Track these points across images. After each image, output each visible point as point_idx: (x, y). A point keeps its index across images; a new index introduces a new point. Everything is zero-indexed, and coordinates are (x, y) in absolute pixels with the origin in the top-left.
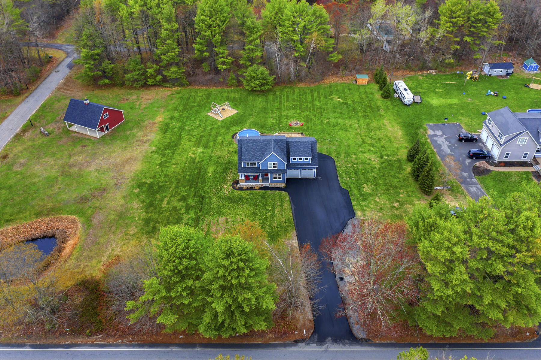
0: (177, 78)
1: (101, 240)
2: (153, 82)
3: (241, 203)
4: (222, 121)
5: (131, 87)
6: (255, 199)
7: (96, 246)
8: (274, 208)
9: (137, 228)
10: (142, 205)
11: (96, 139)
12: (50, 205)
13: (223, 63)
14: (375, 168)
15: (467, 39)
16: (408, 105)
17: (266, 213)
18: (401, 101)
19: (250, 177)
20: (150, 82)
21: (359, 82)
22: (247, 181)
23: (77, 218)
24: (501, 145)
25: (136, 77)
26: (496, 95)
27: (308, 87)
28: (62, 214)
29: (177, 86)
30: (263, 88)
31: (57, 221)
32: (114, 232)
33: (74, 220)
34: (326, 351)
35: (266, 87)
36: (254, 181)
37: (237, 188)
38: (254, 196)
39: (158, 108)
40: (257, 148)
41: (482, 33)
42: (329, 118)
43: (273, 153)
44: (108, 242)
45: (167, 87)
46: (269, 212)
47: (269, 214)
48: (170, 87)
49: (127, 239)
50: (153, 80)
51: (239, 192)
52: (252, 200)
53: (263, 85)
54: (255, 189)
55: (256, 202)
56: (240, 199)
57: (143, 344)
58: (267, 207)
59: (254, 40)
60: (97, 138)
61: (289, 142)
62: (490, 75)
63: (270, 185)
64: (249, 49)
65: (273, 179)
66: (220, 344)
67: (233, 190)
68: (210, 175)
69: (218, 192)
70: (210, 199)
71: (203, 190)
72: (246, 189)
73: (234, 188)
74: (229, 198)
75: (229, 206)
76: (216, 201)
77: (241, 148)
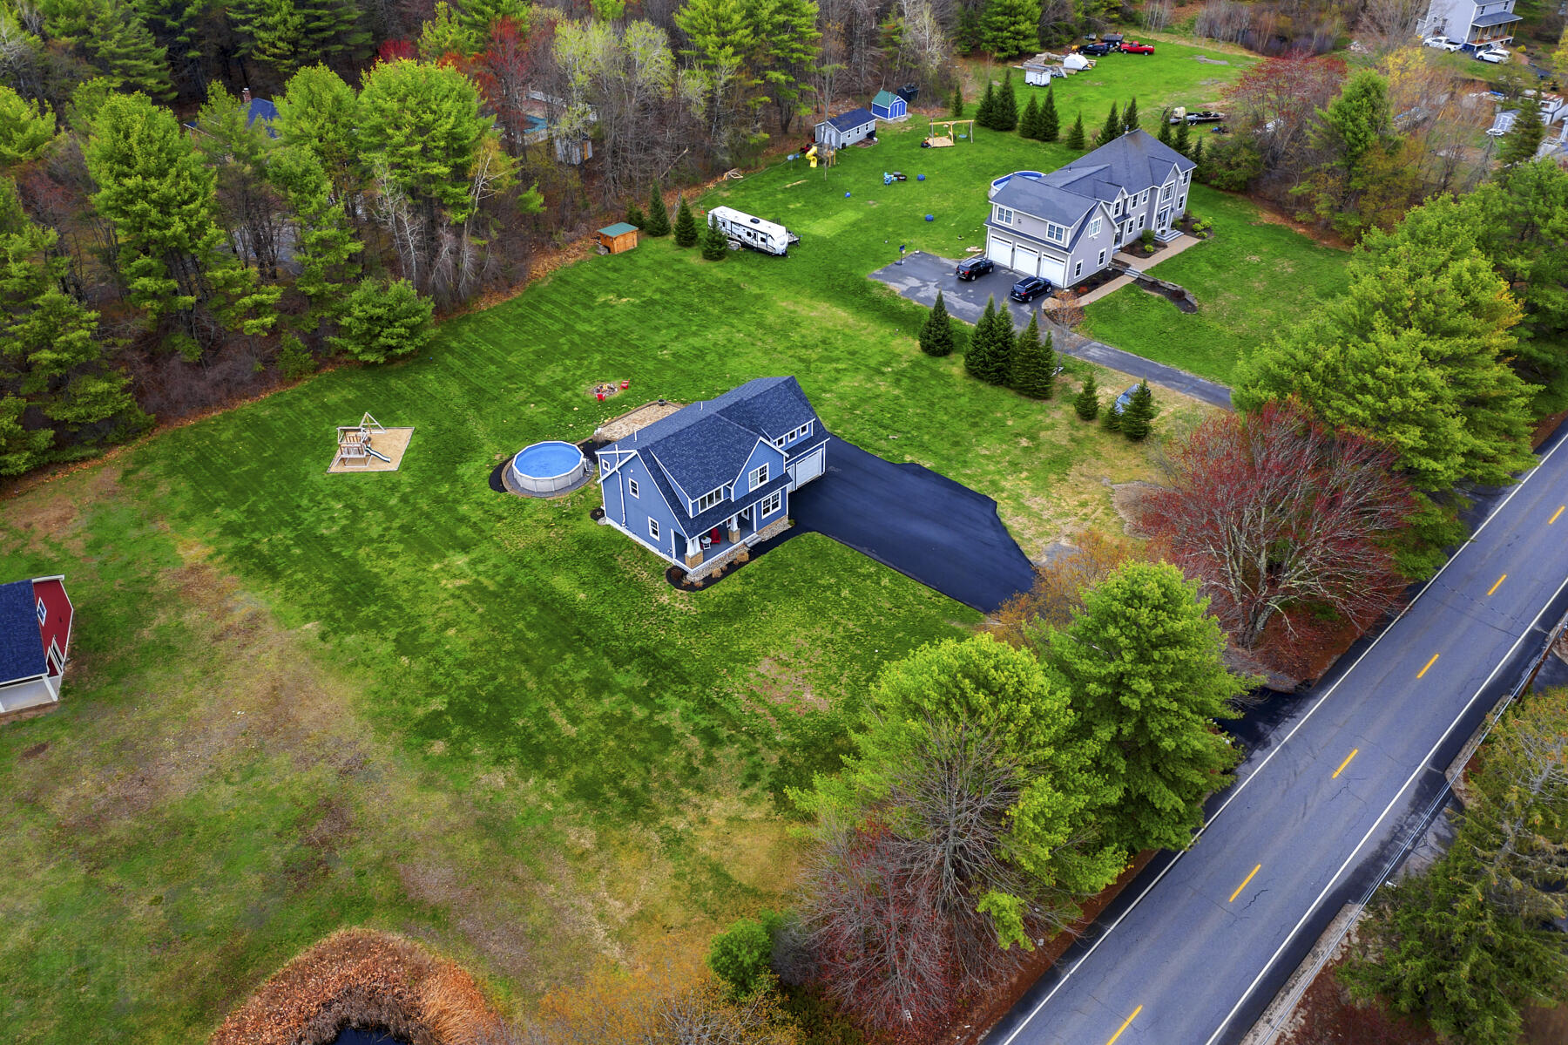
0: (114, 415)
1: (535, 919)
3: (757, 608)
4: (405, 466)
6: (772, 581)
7: (543, 942)
9: (582, 825)
10: (512, 768)
11: (50, 710)
12: (206, 961)
13: (257, 310)
15: (774, 75)
16: (784, 255)
17: (838, 595)
18: (760, 250)
21: (619, 246)
23: (357, 930)
24: (1066, 250)
26: (902, 179)
27: (509, 302)
28: (283, 957)
29: (115, 444)
31: (292, 986)
32: (538, 878)
33: (356, 941)
34: (1286, 746)
37: (696, 584)
38: (761, 579)
39: (140, 525)
40: (700, 451)
41: (795, 55)
42: (664, 346)
43: (760, 438)
44: (559, 910)
45: (83, 459)
46: (840, 590)
47: (846, 593)
48: (95, 457)
49: (602, 867)
51: (715, 590)
53: (415, 331)
54: (742, 564)
55: (783, 586)
57: (1002, 1021)
60: (53, 704)
62: (844, 145)
63: (762, 536)
64: (319, 242)
66: (1129, 885)
67: (693, 595)
68: (582, 596)
69: (665, 620)
70: (672, 645)
71: (617, 638)
72: (720, 574)
73: (691, 587)
74: (713, 615)
75: (737, 631)
76: (692, 640)
77: (659, 469)
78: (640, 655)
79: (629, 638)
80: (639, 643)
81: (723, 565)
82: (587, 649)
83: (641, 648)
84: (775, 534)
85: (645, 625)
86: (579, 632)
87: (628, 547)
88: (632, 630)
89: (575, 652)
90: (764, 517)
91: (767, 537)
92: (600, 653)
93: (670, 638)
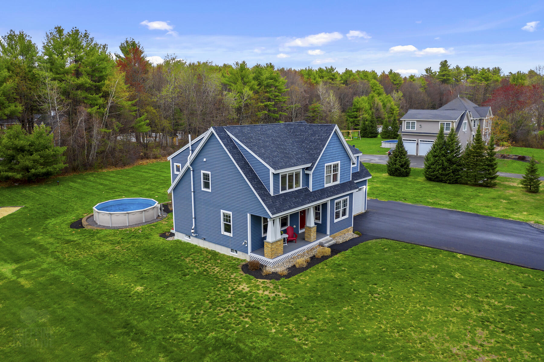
54: (325, 257)
63: (336, 240)
67: (278, 283)
68: (139, 289)
69: (248, 306)
70: (263, 334)
71: (181, 330)
72: (305, 264)
73: (275, 276)
74: (310, 299)
75: (350, 313)
76: (291, 326)
77: (231, 140)
78: (216, 348)
79: (199, 328)
80: (213, 334)
81: (307, 258)
82: (135, 344)
83: (217, 339)
84: (348, 239)
85: (221, 312)
86: (127, 325)
87: (197, 252)
88: (203, 320)
89: (115, 349)
90: (336, 221)
91: (341, 240)
92: (154, 348)
93: (259, 325)
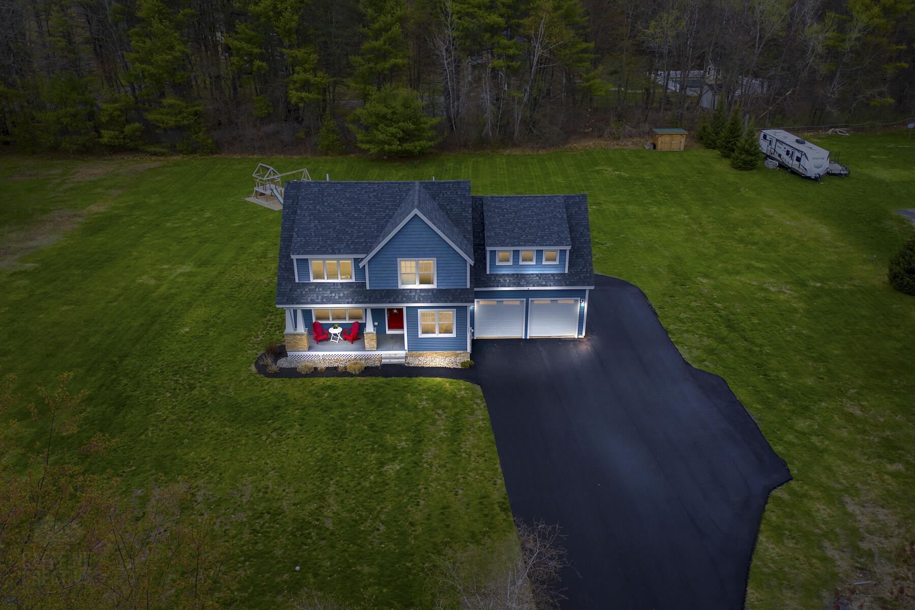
0: (179, 128)
2: (117, 138)
3: (277, 424)
5: (55, 151)
6: (342, 406)
8: (418, 442)
14: (796, 310)
16: (816, 179)
17: (382, 464)
18: (794, 172)
19: (332, 331)
20: (107, 136)
21: (664, 147)
22: (320, 346)
25: (65, 121)
27: (529, 155)
29: (181, 152)
30: (407, 146)
35: (417, 143)
36: (348, 344)
37: (274, 368)
38: (335, 399)
42: (600, 204)
43: (416, 211)
45: (155, 154)
46: (392, 460)
47: (392, 469)
48: (163, 155)
50: (116, 133)
51: (277, 383)
52: (327, 409)
53: (408, 136)
54: (345, 375)
55: (343, 417)
56: (277, 408)
58: (389, 439)
59: (386, 28)
61: (481, 199)
63: (410, 360)
64: (372, 50)
65: (421, 336)
73: (264, 370)
81: (323, 365)
90: (423, 336)
91: (416, 363)
